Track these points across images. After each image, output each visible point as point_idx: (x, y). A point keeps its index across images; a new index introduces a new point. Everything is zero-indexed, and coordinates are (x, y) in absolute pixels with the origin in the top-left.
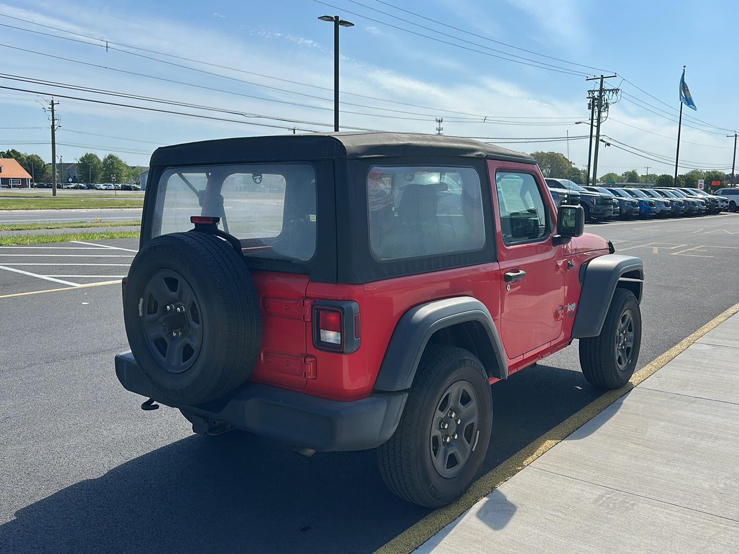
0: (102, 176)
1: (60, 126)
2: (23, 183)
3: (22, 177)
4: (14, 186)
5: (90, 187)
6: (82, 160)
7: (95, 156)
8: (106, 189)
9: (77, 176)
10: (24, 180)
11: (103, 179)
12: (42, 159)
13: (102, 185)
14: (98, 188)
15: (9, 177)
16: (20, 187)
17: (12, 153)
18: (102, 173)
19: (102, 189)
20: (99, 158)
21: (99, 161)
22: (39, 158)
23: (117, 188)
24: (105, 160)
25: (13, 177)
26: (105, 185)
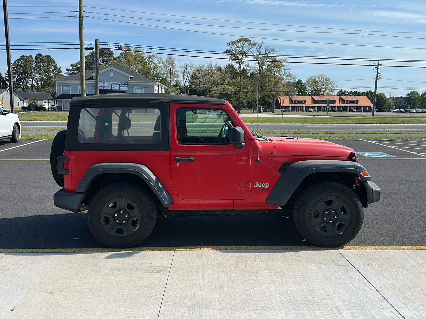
0: (419, 104)
1: (380, 77)
2: (368, 109)
3: (369, 106)
4: (364, 111)
5: (407, 111)
6: (408, 95)
7: (417, 93)
8: (416, 112)
9: (404, 105)
10: (369, 107)
11: (420, 106)
12: (385, 95)
13: (414, 110)
14: (412, 112)
15: (362, 106)
16: (366, 111)
17: (369, 93)
18: (419, 103)
19: (414, 113)
20: (419, 94)
21: (419, 95)
22: (384, 95)
23: (423, 112)
24: (423, 95)
25: (364, 106)
26: (416, 110)
